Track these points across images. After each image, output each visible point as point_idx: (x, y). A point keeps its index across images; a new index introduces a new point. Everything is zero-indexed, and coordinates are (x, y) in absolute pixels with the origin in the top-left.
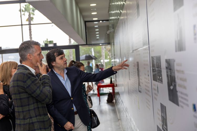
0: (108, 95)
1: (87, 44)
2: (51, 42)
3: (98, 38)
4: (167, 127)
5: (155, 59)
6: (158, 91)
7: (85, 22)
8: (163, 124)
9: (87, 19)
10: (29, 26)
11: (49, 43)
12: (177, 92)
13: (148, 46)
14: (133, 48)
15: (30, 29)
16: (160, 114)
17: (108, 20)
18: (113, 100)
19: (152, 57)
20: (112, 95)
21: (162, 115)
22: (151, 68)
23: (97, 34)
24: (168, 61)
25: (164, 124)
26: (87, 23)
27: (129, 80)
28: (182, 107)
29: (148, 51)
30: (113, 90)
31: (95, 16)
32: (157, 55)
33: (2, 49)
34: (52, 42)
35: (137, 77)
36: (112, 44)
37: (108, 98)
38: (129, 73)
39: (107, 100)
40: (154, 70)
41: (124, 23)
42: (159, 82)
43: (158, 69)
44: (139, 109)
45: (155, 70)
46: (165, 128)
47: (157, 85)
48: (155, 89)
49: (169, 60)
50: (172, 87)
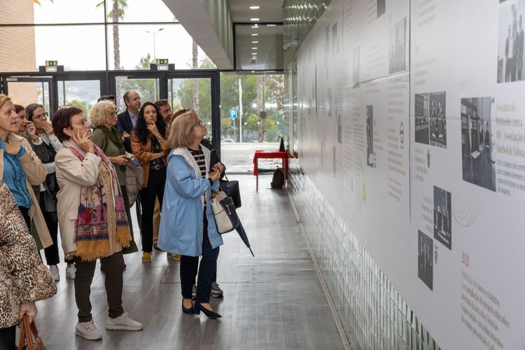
0: (273, 173)
1: (235, 70)
2: (163, 62)
3: (254, 58)
4: (450, 233)
5: (427, 100)
6: (429, 164)
7: (234, 24)
8: (436, 227)
9: (237, 19)
10: (115, 27)
11: (159, 63)
12: (491, 162)
13: (408, 73)
14: (358, 78)
15: (116, 35)
16: (432, 207)
17: (281, 24)
18: (283, 183)
19: (417, 96)
20: (282, 175)
21: (435, 211)
22: (413, 118)
23: (255, 51)
24: (471, 101)
25: (442, 227)
26: (237, 27)
27: (339, 144)
28: (505, 192)
29: (406, 83)
30: (286, 163)
31: (254, 13)
32: (432, 91)
33: (65, 70)
34: (165, 61)
35: (365, 137)
36: (291, 72)
37: (273, 180)
38: (340, 128)
39: (271, 183)
40: (422, 122)
41: (331, 29)
42: (433, 145)
43: (434, 119)
44: (365, 200)
45: (425, 120)
46: (443, 235)
47: (429, 151)
48: (418, 160)
49: (475, 99)
50: (475, 155)
